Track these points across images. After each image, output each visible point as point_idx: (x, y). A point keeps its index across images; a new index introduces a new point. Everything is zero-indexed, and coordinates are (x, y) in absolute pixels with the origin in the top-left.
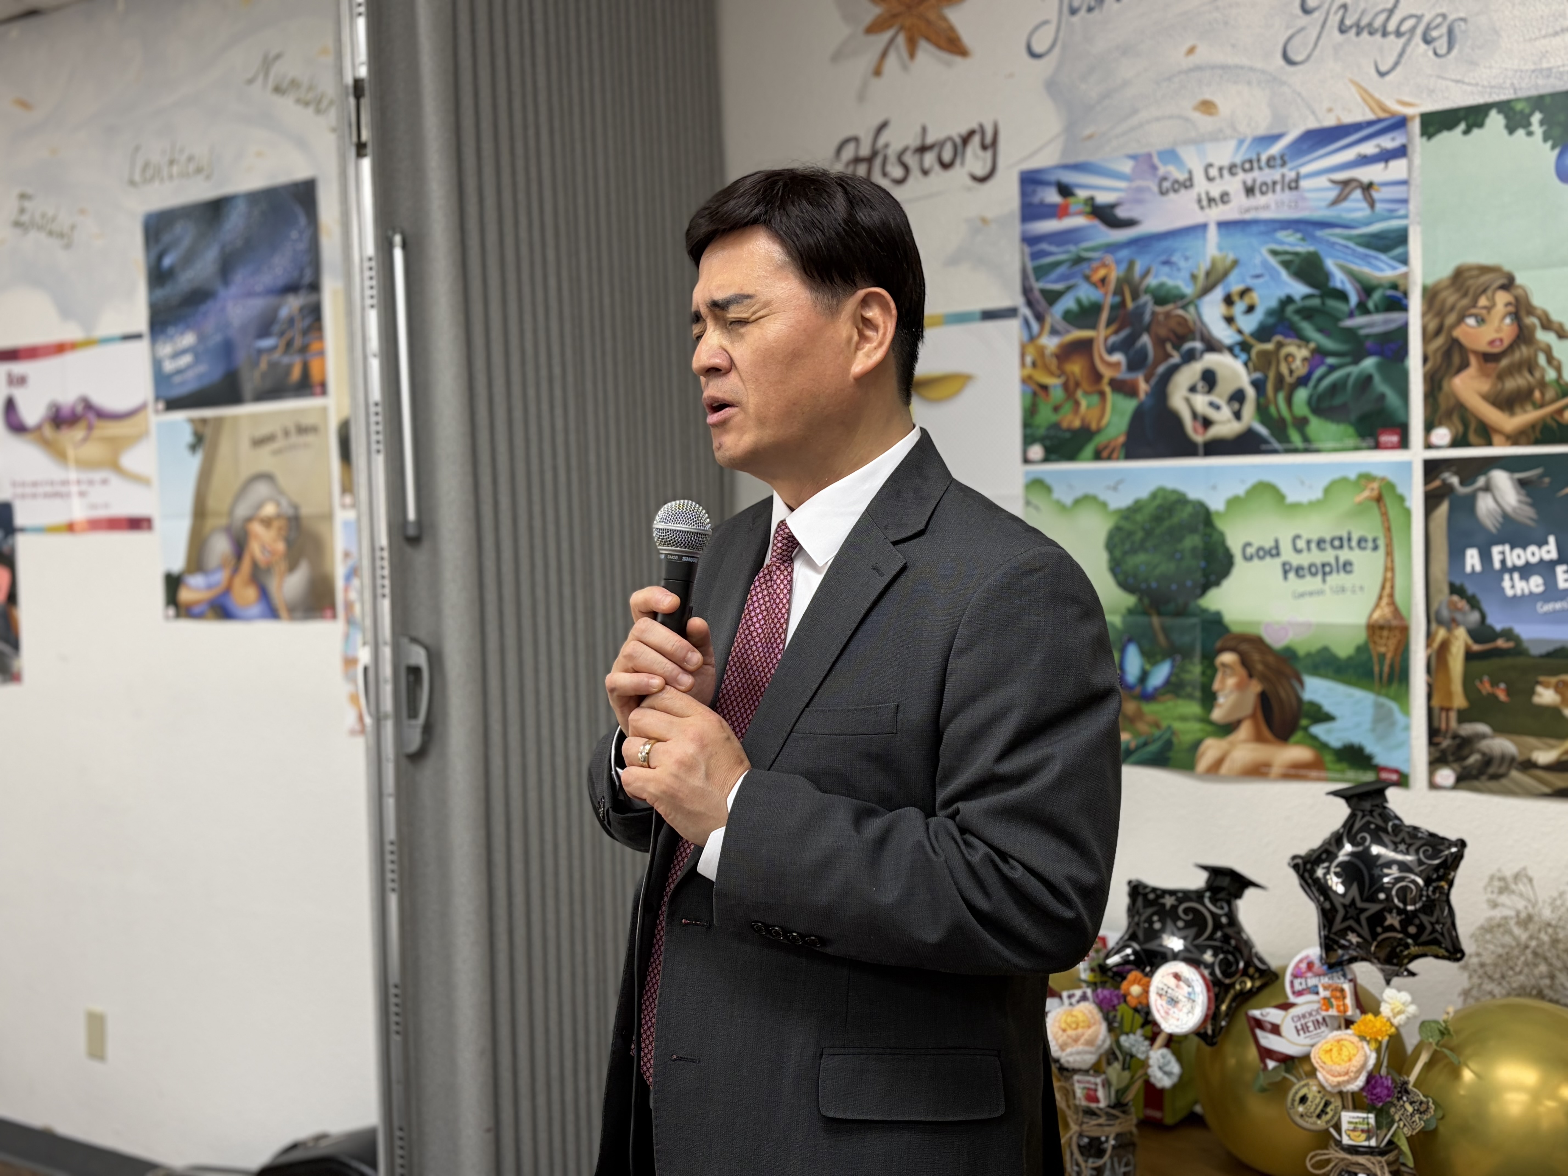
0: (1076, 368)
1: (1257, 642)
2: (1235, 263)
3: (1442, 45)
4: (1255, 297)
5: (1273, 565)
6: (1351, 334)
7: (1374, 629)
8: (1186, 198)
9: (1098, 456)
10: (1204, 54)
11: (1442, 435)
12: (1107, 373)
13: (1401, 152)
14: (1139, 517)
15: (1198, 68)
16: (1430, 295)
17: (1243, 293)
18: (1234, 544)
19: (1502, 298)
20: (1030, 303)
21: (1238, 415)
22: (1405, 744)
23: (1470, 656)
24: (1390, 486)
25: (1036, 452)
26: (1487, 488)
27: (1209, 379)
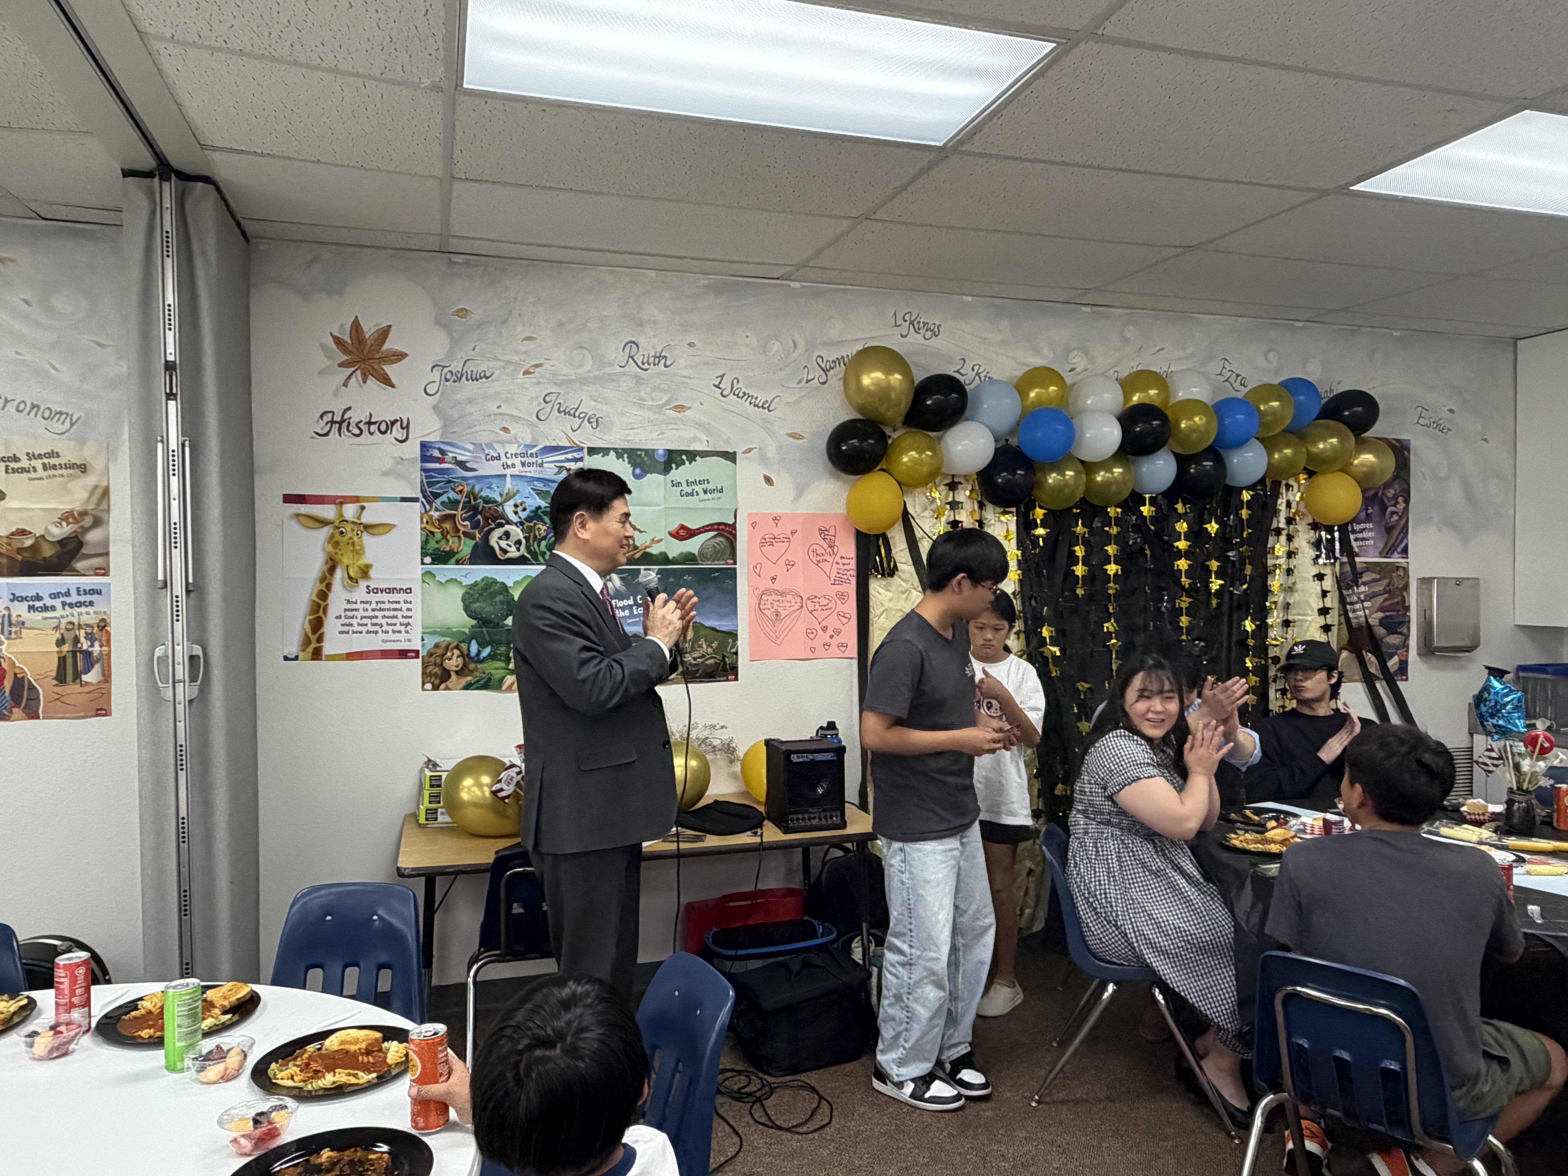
0: (447, 526)
2: (518, 491)
3: (594, 425)
4: (526, 505)
8: (497, 463)
9: (457, 563)
10: (503, 410)
12: (462, 529)
14: (477, 588)
15: (501, 414)
17: (521, 503)
20: (425, 497)
21: (518, 550)
25: (428, 560)
27: (507, 535)
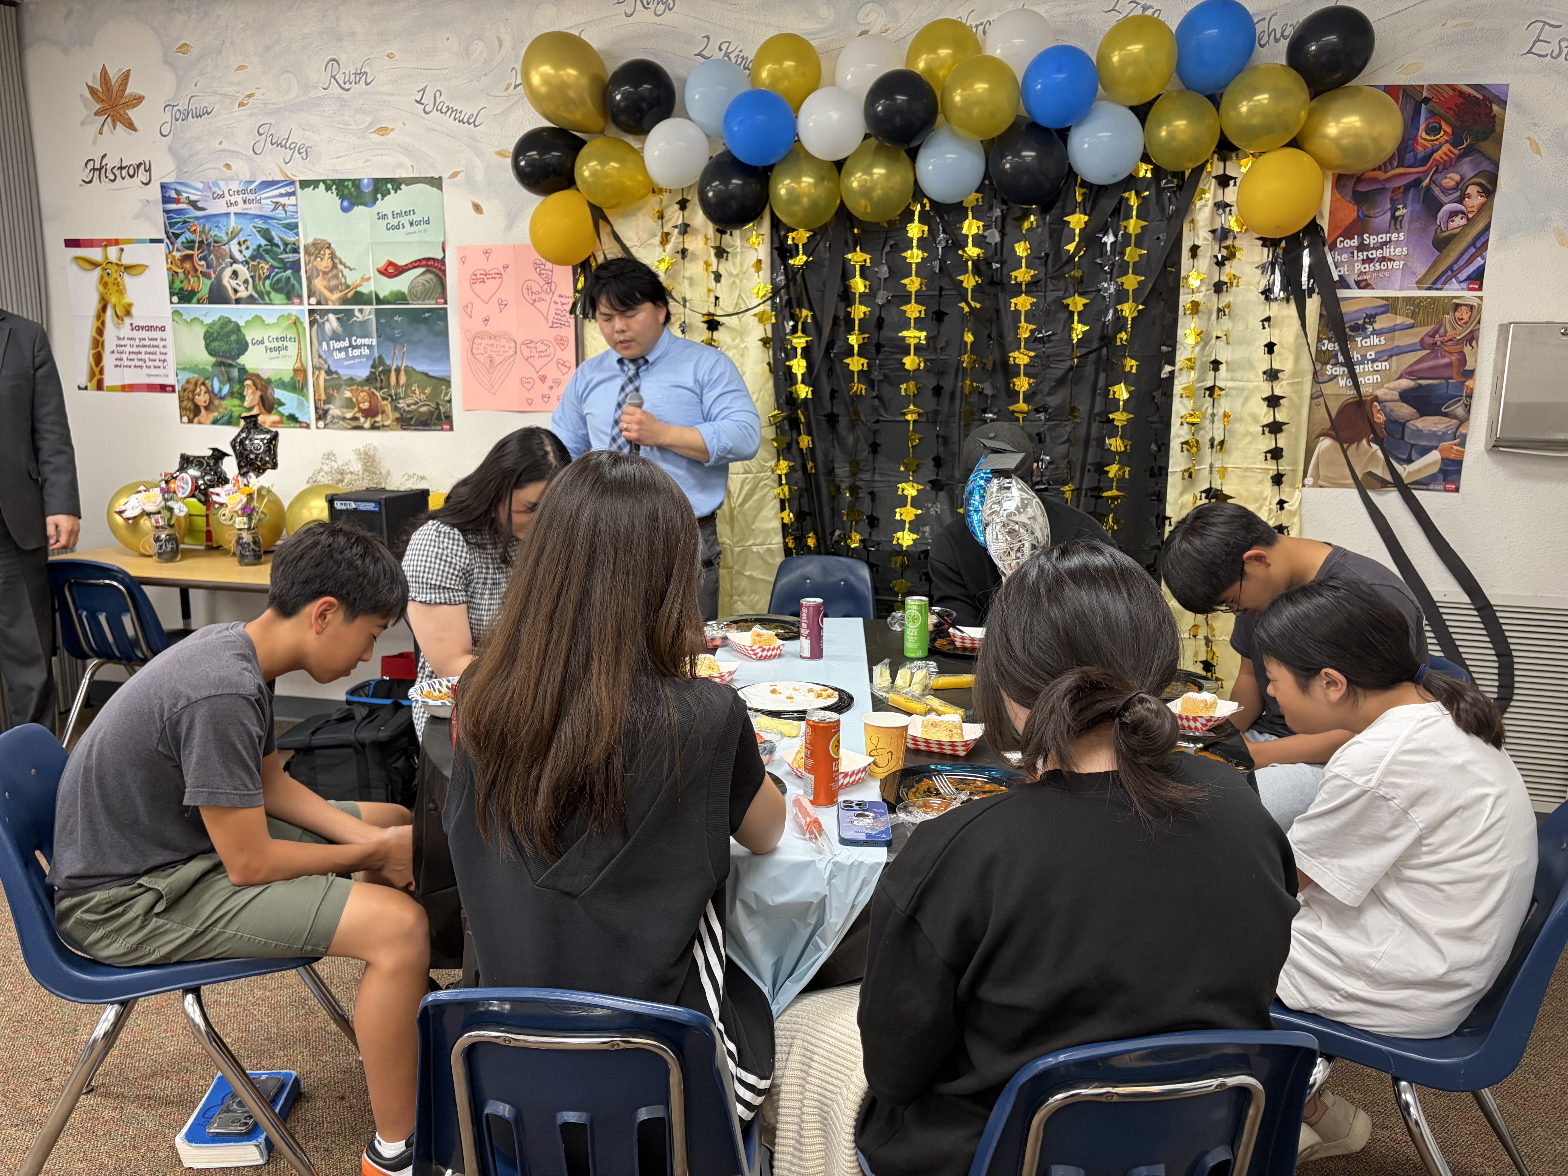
0: (187, 265)
1: (258, 376)
2: (241, 229)
3: (304, 155)
4: (248, 243)
5: (262, 347)
6: (282, 260)
7: (296, 371)
8: (222, 201)
9: (198, 302)
10: (225, 145)
11: (313, 300)
12: (200, 269)
13: (293, 194)
14: (215, 327)
15: (224, 150)
16: (306, 248)
17: (245, 241)
18: (249, 339)
19: (328, 252)
20: (168, 237)
21: (247, 289)
22: (308, 413)
23: (326, 381)
24: (298, 318)
25: (175, 299)
26: (328, 320)
27: (235, 274)
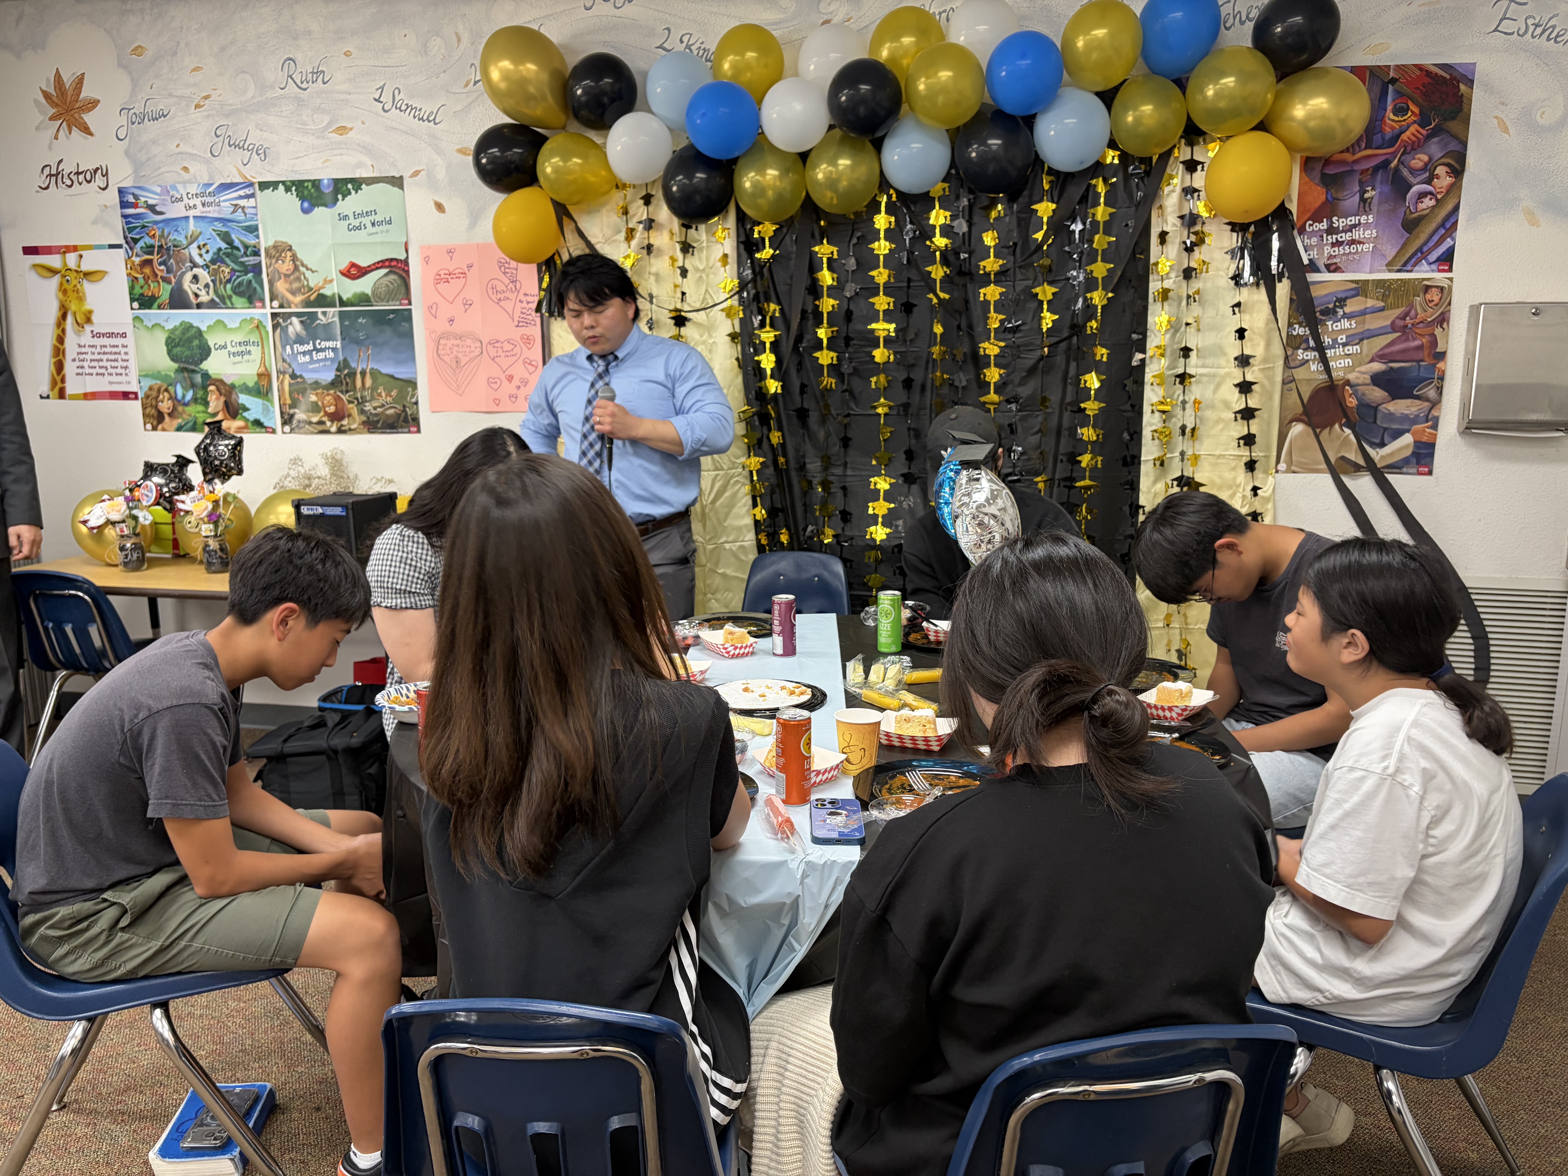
0: (147, 271)
1: (221, 381)
2: (201, 233)
3: (262, 156)
4: (208, 247)
5: (224, 352)
6: (243, 264)
7: (260, 375)
8: (181, 205)
9: (159, 307)
10: (183, 148)
11: (276, 304)
12: (160, 274)
13: (253, 196)
14: (177, 333)
15: (180, 153)
16: (267, 251)
17: (204, 245)
18: (211, 344)
19: (289, 254)
20: (127, 243)
21: (208, 293)
22: (274, 417)
23: (290, 385)
24: (260, 322)
25: (136, 305)
26: (291, 324)
27: (196, 278)
